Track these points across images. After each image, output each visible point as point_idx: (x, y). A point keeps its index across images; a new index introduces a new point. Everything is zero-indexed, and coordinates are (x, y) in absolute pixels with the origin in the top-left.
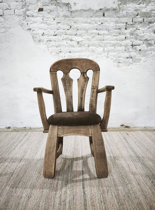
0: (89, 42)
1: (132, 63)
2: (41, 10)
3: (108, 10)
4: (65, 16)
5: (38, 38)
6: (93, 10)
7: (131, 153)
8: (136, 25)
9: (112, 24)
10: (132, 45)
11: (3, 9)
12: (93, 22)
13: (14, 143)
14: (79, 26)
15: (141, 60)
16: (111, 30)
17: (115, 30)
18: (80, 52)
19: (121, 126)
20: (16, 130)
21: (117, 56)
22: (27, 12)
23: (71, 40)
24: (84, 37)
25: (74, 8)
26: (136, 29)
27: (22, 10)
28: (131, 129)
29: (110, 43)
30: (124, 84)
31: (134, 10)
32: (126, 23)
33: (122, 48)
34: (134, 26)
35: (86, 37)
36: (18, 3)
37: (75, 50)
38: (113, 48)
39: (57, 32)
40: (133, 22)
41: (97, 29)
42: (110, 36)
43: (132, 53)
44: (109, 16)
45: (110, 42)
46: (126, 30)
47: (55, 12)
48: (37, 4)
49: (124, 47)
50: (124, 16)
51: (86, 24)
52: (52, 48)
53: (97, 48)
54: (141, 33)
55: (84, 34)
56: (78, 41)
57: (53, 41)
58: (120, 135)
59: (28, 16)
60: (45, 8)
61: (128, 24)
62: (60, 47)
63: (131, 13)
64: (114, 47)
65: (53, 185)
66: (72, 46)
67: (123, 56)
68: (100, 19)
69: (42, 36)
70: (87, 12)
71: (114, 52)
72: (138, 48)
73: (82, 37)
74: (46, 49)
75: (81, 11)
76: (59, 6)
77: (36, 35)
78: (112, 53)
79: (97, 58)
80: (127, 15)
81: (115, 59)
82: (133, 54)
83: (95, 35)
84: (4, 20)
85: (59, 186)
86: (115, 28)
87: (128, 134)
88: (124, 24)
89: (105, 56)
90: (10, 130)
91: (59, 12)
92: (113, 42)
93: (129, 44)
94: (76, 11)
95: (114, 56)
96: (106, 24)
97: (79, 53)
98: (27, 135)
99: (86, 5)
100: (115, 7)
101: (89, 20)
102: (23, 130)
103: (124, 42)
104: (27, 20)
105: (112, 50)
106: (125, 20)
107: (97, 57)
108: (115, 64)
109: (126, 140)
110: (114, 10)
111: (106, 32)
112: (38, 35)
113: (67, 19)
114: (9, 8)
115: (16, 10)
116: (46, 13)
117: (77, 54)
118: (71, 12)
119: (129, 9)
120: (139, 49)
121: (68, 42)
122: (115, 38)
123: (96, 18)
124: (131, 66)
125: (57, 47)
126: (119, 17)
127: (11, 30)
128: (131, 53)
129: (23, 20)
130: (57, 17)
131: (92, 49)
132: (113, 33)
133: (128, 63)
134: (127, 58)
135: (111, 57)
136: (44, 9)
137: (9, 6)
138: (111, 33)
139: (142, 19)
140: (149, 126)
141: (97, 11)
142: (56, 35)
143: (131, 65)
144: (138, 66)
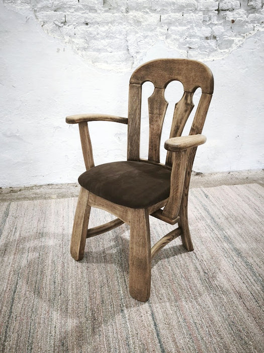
1: (216, 50)
7: (232, 253)
10: (218, 10)
15: (232, 43)
18: (110, 25)
21: (187, 34)
28: (207, 179)
29: (173, 3)
33: (197, 15)
37: (98, 20)
38: (178, 15)
43: (216, 27)
49: (201, 13)
52: (45, 13)
53: (146, 16)
62: (65, 12)
64: (181, 14)
66: (92, 9)
67: (198, 34)
71: (180, 24)
74: (32, 15)
78: (177, 26)
79: (146, 40)
81: (181, 40)
82: (219, 29)
87: (207, 196)
89: (162, 34)
93: (213, 7)
95: (181, 35)
97: (107, 27)
105: (177, 20)
107: (145, 37)
108: (181, 51)
117: (103, 29)
120: (231, 19)
124: (213, 56)
125: (55, 11)
128: (214, 28)
131: (135, 16)
133: (207, 48)
134: (207, 38)
135: (174, 36)
140: (236, 170)
143: (213, 54)
144: (227, 55)
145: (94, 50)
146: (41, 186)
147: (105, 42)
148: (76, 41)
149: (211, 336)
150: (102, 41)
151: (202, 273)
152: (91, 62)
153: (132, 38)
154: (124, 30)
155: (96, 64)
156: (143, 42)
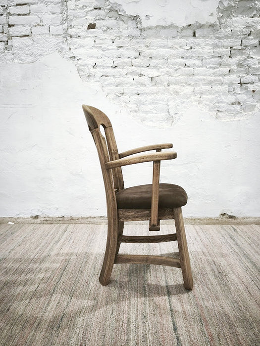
0: (170, 77)
1: (240, 113)
2: (92, 26)
3: (201, 26)
4: (131, 37)
5: (87, 72)
6: (177, 27)
7: (247, 264)
8: (247, 51)
9: (208, 50)
10: (240, 83)
11: (30, 25)
12: (178, 47)
13: (47, 244)
14: (153, 51)
15: (255, 107)
16: (206, 59)
17: (213, 59)
18: (155, 94)
19: (222, 216)
20: (49, 221)
21: (215, 101)
22: (69, 29)
23: (141, 75)
24: (161, 70)
25: (145, 24)
26: (248, 57)
27: (61, 27)
28: (239, 221)
29: (204, 79)
30: (226, 147)
31: (244, 27)
32: (231, 48)
33: (223, 87)
34: (243, 51)
35: (165, 69)
36: (54, 16)
37: (147, 92)
38: (208, 87)
39: (117, 62)
40: (242, 46)
41: (183, 57)
42: (204, 68)
43: (240, 95)
44: (204, 37)
45: (205, 77)
46: (230, 59)
47: (115, 30)
48: (86, 17)
49: (226, 86)
50: (227, 37)
51: (165, 48)
52: (109, 88)
53: (183, 88)
54: (255, 64)
55: (161, 66)
56: (152, 76)
57: (111, 76)
58: (222, 231)
59: (71, 37)
60: (98, 23)
61: (234, 49)
62: (123, 87)
63: (240, 31)
64: (210, 86)
65: (121, 323)
66: (143, 85)
67: (225, 100)
68: (187, 42)
69: (92, 68)
70: (166, 30)
71: (210, 94)
72: (251, 87)
73: (158, 69)
74: (100, 89)
75: (158, 29)
76: (122, 20)
77: (83, 66)
78: (207, 95)
79: (183, 105)
80: (233, 35)
81: (212, 105)
82: (242, 97)
83: (180, 67)
84: (32, 42)
85: (131, 326)
86: (213, 56)
87: (235, 230)
88: (227, 48)
89: (196, 101)
90: (38, 220)
91: (121, 30)
92: (209, 78)
93: (236, 81)
94: (150, 28)
95: (211, 101)
96: (197, 49)
97: (153, 96)
98: (68, 230)
99: (165, 18)
100: (212, 22)
101: (170, 43)
102: (60, 221)
103: (227, 77)
104: (69, 42)
105: (207, 91)
106: (228, 42)
107: (183, 103)
108: (211, 113)
109: (233, 239)
110: (212, 26)
111: (198, 62)
112: (86, 67)
113: (134, 40)
114: (41, 24)
115: (51, 27)
116: (101, 31)
117: (150, 97)
118: (141, 30)
119: (235, 25)
120: (252, 89)
121: (135, 77)
122: (212, 71)
123: (182, 40)
124: (238, 118)
125: (116, 86)
126: (219, 38)
127: (42, 59)
128: (238, 96)
129: (63, 42)
130: (118, 38)
131: (175, 89)
132: (209, 64)
133: (233, 111)
134: (232, 104)
135: (205, 102)
136: (97, 26)
137: (41, 21)
138: (207, 63)
139: (257, 40)
141: (183, 28)
142: (116, 67)
143: (238, 115)
144: (250, 116)
145: (143, 112)
146: (95, 217)
147: (151, 106)
148: (130, 106)
149: (214, 307)
150: (149, 106)
151: (217, 273)
152: (140, 121)
153: (172, 104)
154: (166, 98)
155: (143, 122)
156: (181, 106)
